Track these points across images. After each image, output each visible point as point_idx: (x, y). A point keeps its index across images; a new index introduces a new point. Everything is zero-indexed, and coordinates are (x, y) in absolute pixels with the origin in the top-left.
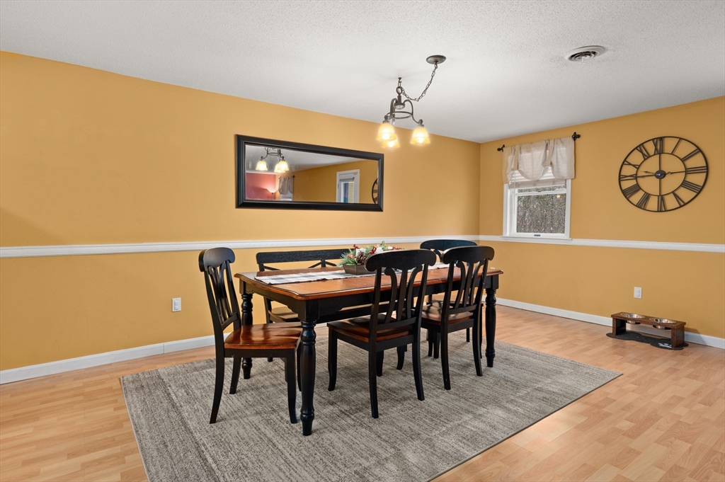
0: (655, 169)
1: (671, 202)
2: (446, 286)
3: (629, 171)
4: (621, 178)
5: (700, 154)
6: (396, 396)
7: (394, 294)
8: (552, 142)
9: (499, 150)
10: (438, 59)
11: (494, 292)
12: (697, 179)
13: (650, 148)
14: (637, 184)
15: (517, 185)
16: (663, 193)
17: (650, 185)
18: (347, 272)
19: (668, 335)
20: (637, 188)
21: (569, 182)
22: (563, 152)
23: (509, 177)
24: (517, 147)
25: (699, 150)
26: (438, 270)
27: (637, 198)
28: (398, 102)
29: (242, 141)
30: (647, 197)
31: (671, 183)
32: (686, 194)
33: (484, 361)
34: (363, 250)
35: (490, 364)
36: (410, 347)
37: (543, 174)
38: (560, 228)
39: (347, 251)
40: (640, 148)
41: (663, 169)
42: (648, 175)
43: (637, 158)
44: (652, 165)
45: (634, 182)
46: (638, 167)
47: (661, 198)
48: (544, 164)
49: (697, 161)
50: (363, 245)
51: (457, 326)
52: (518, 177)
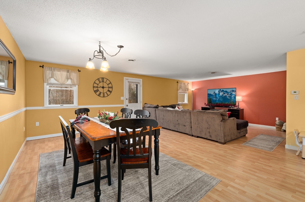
1: (106, 95)
4: (95, 83)
8: (70, 70)
9: (40, 67)
12: (110, 90)
13: (101, 80)
14: (98, 89)
16: (104, 92)
17: (101, 90)
20: (98, 90)
21: (77, 86)
22: (75, 75)
25: (111, 83)
27: (98, 93)
30: (100, 93)
31: (106, 90)
32: (109, 93)
37: (66, 82)
40: (98, 79)
41: (104, 86)
42: (101, 87)
44: (101, 85)
46: (98, 84)
48: (67, 78)
49: (110, 85)
52: (53, 81)
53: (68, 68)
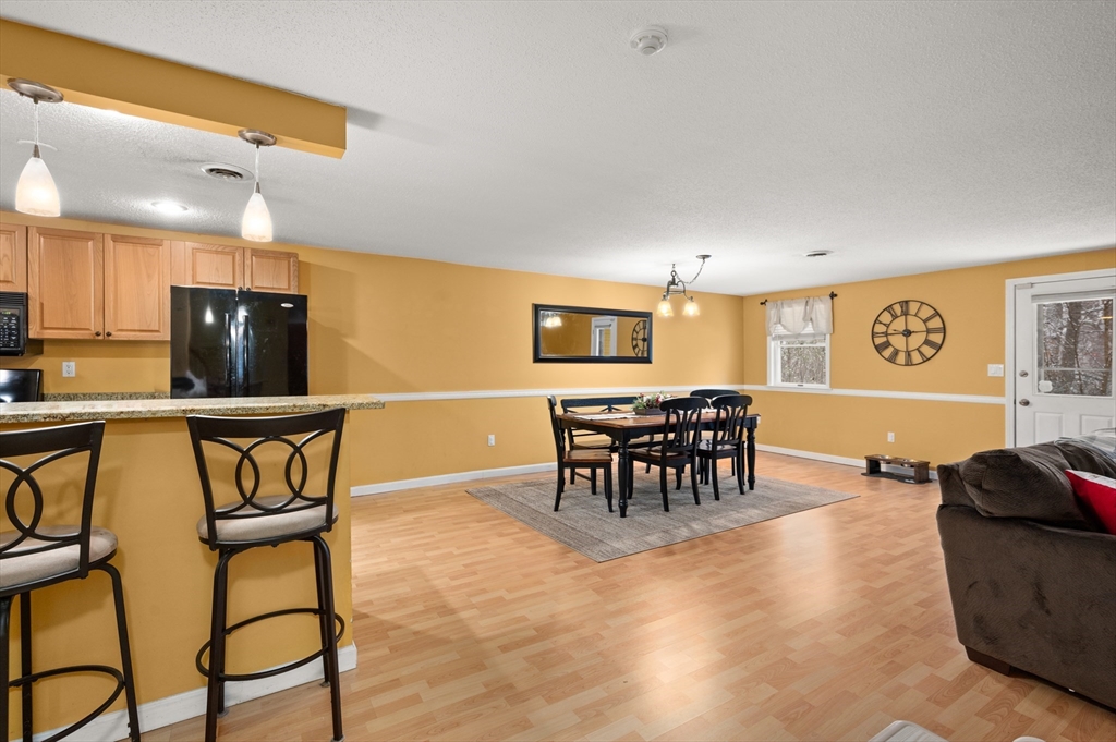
0: (902, 328)
1: (916, 357)
2: (715, 425)
3: (880, 328)
4: (874, 335)
5: (938, 317)
6: (679, 503)
7: (678, 428)
8: (811, 299)
9: (762, 304)
10: (705, 257)
11: (753, 431)
12: (937, 338)
13: (898, 309)
14: (888, 341)
15: (780, 337)
16: (910, 349)
17: (898, 342)
18: (637, 414)
19: (912, 472)
20: (887, 344)
21: (828, 337)
22: (822, 309)
23: (771, 330)
24: (779, 303)
25: (937, 313)
26: (709, 413)
27: (888, 352)
28: (673, 283)
29: (537, 308)
30: (896, 352)
31: (916, 341)
32: (928, 351)
33: (746, 487)
34: (649, 397)
35: (751, 488)
36: (688, 467)
37: (804, 328)
38: (821, 380)
39: (636, 398)
40: (889, 309)
41: (909, 328)
42: (896, 333)
43: (886, 317)
44: (899, 325)
45: (884, 339)
46: (888, 326)
47: (908, 354)
48: (804, 319)
49: (936, 323)
50: (649, 393)
51: (724, 454)
52: (780, 330)
53: (805, 295)
